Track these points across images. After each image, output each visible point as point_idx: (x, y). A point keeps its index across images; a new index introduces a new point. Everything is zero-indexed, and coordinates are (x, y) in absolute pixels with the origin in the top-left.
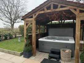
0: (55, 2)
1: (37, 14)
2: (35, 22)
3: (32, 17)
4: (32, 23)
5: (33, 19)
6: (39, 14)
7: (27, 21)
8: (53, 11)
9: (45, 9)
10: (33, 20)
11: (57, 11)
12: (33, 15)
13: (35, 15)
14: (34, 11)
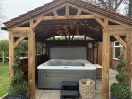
0: (72, 4)
1: (38, 21)
2: (34, 35)
3: (28, 25)
4: (29, 37)
5: (31, 30)
6: (43, 21)
7: (16, 33)
8: (69, 18)
9: (55, 13)
10: (29, 32)
11: (77, 19)
12: (31, 22)
13: (35, 22)
14: (33, 14)
